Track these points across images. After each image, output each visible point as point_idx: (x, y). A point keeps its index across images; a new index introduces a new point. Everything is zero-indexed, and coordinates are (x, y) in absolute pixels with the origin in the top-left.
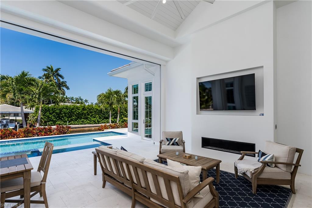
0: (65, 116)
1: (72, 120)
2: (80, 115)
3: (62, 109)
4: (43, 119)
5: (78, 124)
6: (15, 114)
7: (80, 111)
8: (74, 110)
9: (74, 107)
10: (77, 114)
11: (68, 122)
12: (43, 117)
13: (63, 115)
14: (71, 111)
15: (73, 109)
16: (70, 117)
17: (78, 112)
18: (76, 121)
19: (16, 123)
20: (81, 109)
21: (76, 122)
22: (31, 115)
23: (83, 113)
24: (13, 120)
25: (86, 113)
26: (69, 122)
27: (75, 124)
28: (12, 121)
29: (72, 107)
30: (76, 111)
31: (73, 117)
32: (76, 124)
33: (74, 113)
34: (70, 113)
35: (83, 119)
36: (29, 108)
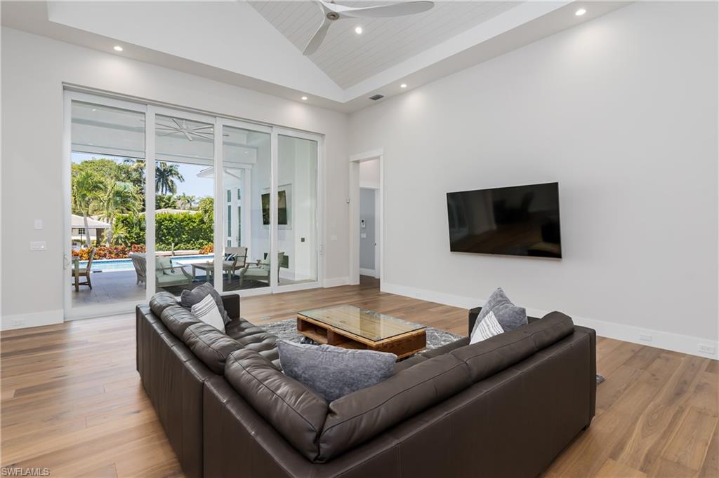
0: (169, 233)
1: (180, 241)
2: (196, 231)
3: (163, 221)
4: (129, 239)
5: (193, 249)
6: (80, 230)
7: (195, 225)
8: (184, 224)
9: (185, 217)
10: (190, 229)
11: (173, 244)
12: (128, 235)
13: (165, 231)
14: (180, 224)
15: (182, 221)
16: (177, 237)
17: (191, 227)
18: (189, 243)
19: (83, 246)
20: (197, 220)
21: (189, 245)
22: (107, 231)
23: (201, 229)
24: (78, 241)
25: (207, 228)
26: (176, 245)
27: (186, 249)
28: (75, 242)
29: (182, 217)
30: (188, 224)
31: (184, 237)
32: (189, 249)
33: (185, 229)
34: (177, 227)
35: (202, 239)
36: (106, 219)
